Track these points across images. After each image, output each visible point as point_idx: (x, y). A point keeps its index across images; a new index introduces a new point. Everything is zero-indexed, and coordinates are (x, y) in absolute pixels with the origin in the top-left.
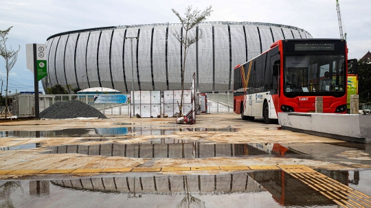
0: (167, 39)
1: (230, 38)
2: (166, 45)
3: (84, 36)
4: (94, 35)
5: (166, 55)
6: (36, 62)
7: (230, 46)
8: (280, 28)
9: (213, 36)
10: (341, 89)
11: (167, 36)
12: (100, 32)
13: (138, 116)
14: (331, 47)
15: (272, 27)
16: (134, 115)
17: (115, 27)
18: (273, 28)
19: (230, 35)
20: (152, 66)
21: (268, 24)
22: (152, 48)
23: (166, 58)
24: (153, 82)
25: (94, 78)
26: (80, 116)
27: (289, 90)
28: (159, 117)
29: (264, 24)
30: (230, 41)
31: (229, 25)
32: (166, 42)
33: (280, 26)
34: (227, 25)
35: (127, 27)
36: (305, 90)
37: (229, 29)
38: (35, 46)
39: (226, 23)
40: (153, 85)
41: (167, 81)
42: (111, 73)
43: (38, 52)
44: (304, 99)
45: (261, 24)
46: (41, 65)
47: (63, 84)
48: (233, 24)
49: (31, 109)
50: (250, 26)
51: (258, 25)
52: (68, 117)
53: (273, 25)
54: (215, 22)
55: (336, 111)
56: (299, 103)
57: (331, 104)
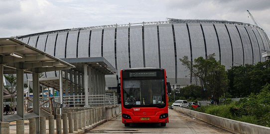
0: (115, 38)
2: (115, 44)
3: (42, 38)
4: (51, 37)
5: (115, 53)
7: (175, 43)
8: (224, 24)
9: (158, 34)
10: (163, 102)
14: (154, 74)
15: (215, 24)
17: (70, 30)
23: (116, 56)
27: (127, 103)
30: (174, 39)
32: (115, 41)
35: (80, 29)
36: (138, 103)
37: (173, 28)
44: (137, 109)
51: (201, 23)
53: (217, 22)
54: (160, 22)
55: (160, 118)
56: (134, 112)
57: (156, 113)
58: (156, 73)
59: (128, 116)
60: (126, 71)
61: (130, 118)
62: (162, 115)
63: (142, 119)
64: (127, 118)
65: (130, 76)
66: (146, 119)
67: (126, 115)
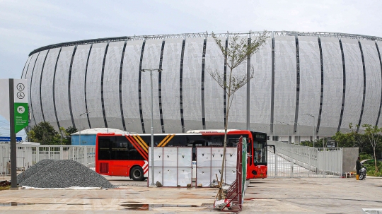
0: (204, 56)
1: (298, 56)
3: (83, 50)
4: (97, 49)
6: (13, 106)
7: (298, 68)
8: (373, 42)
9: (273, 52)
11: (204, 52)
12: (106, 44)
13: (159, 185)
15: (361, 40)
16: (153, 184)
18: (363, 41)
19: (298, 52)
20: (181, 97)
21: (355, 36)
22: (181, 70)
24: (182, 120)
25: (96, 112)
26: (75, 185)
28: (189, 187)
29: (350, 35)
30: (298, 61)
31: (297, 37)
33: (373, 39)
34: (294, 37)
35: (146, 37)
37: (297, 43)
38: (11, 81)
39: (293, 34)
40: (183, 124)
41: (204, 119)
42: (121, 105)
43: (16, 91)
45: (346, 35)
46: (21, 110)
47: (51, 120)
48: (303, 34)
49: (5, 165)
50: (328, 38)
51: (341, 38)
52: (58, 186)
53: (364, 37)
54: (276, 32)
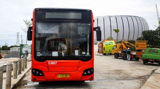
8: (131, 17)
18: (128, 17)
27: (39, 54)
39: (109, 16)
44: (53, 63)
45: (123, 16)
50: (118, 17)
54: (105, 16)
55: (83, 75)
56: (48, 66)
57: (78, 67)
58: (81, 14)
59: (40, 71)
60: (41, 10)
61: (43, 75)
62: (86, 71)
63: (60, 76)
64: (38, 75)
65: (46, 17)
66: (64, 76)
67: (36, 70)
